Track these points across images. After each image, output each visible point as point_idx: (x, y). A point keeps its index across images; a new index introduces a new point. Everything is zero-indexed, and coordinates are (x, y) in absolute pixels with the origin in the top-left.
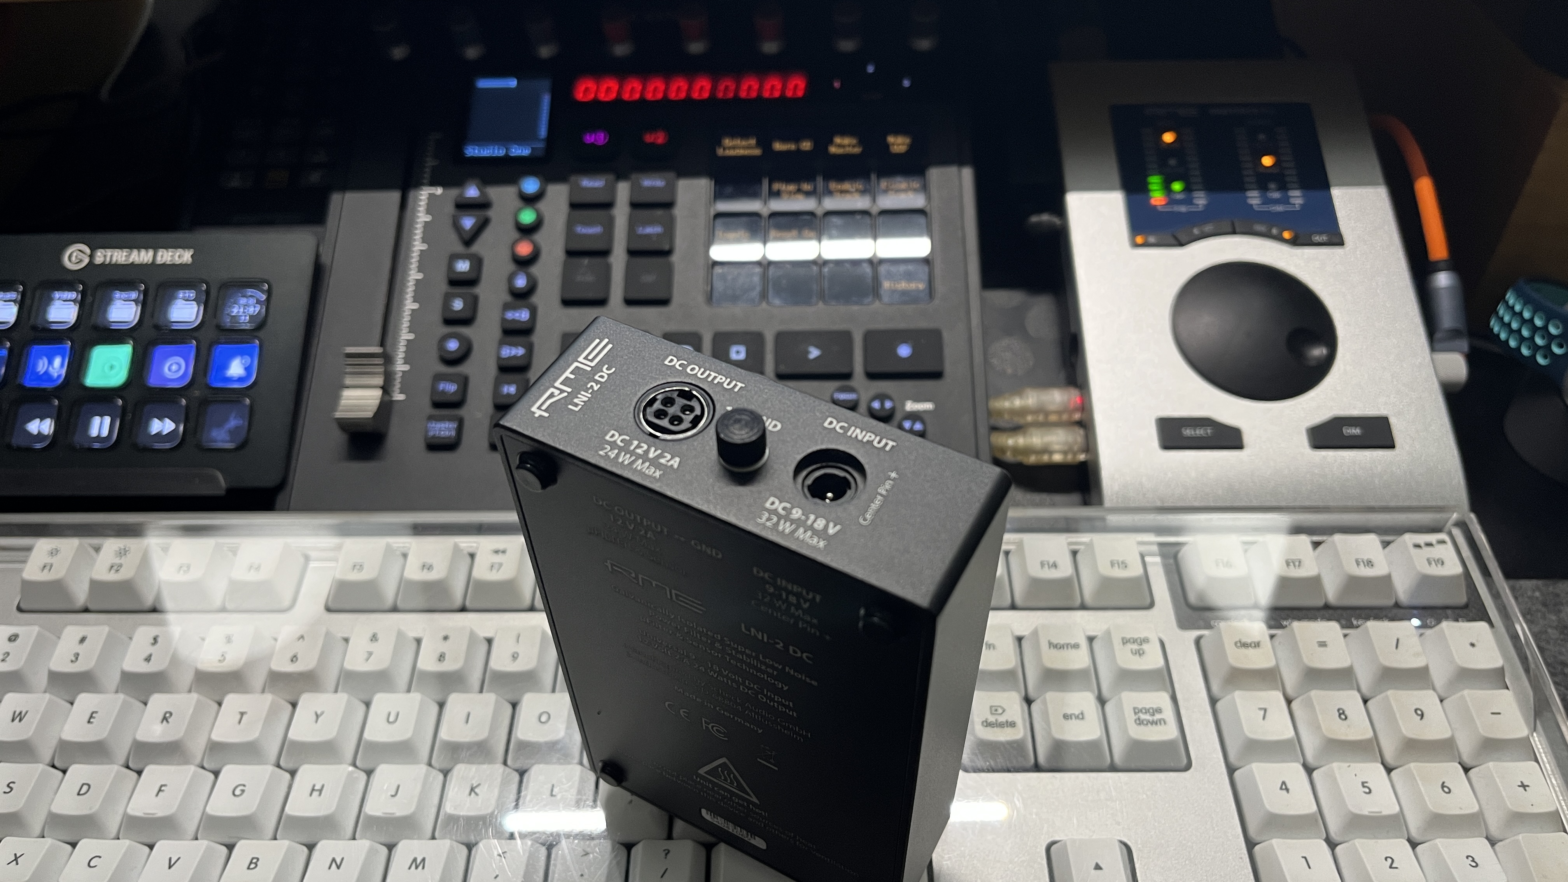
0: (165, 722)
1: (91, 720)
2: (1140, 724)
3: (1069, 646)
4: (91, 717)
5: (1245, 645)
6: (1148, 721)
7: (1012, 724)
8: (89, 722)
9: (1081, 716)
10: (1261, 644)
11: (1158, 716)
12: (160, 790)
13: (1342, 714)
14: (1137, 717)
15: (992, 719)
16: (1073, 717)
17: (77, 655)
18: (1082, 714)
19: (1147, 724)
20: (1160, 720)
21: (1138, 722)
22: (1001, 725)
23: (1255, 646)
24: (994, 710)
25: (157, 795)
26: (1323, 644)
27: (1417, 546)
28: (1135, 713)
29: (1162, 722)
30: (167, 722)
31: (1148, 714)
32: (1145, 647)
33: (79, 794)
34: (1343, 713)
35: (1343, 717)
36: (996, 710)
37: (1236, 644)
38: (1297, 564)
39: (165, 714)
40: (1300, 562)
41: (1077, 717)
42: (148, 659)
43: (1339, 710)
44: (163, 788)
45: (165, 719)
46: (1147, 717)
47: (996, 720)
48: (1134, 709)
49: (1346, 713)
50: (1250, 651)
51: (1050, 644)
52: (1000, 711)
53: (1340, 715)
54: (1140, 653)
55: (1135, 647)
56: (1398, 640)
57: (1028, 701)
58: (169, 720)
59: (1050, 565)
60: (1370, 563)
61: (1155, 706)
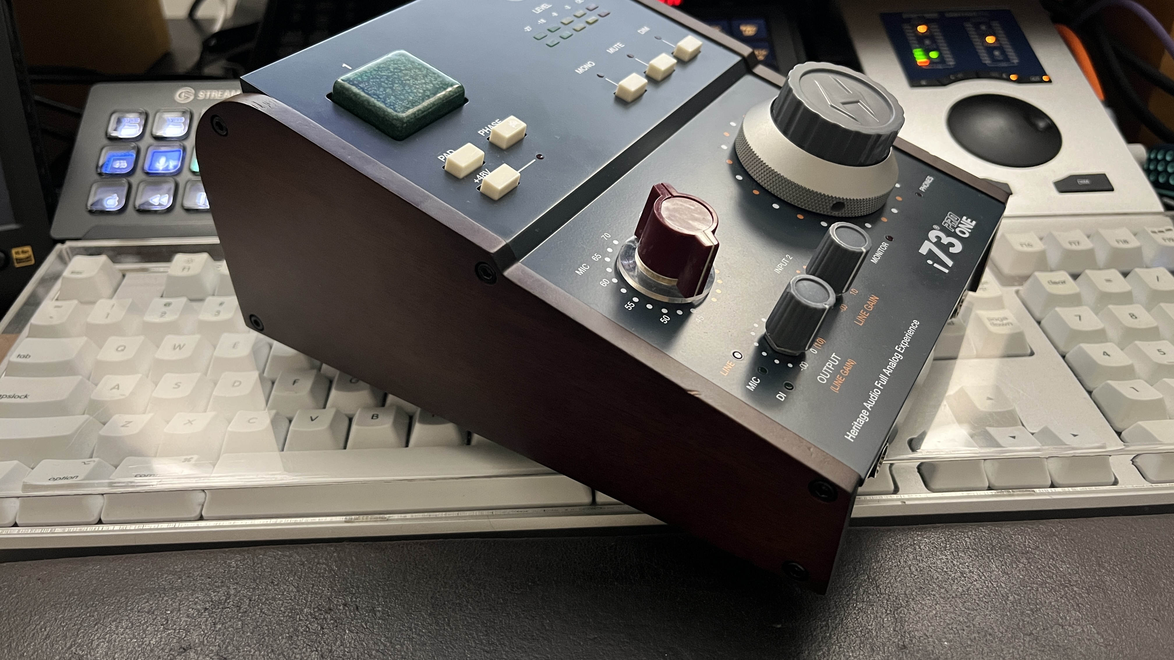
2: (994, 326)
4: (235, 345)
5: (1055, 283)
6: (1000, 325)
8: (234, 347)
10: (1067, 283)
11: (1005, 322)
12: (295, 382)
17: (218, 312)
20: (1008, 323)
21: (993, 324)
23: (1063, 283)
25: (294, 384)
26: (1109, 281)
27: (1155, 232)
28: (990, 320)
29: (1010, 324)
32: (985, 286)
33: (233, 386)
34: (1133, 315)
35: (1134, 317)
37: (1049, 282)
38: (1077, 243)
43: (1130, 314)
46: (998, 322)
48: (988, 318)
49: (1135, 315)
50: (1060, 286)
53: (1131, 317)
56: (1158, 277)
60: (1125, 242)
61: (1002, 316)
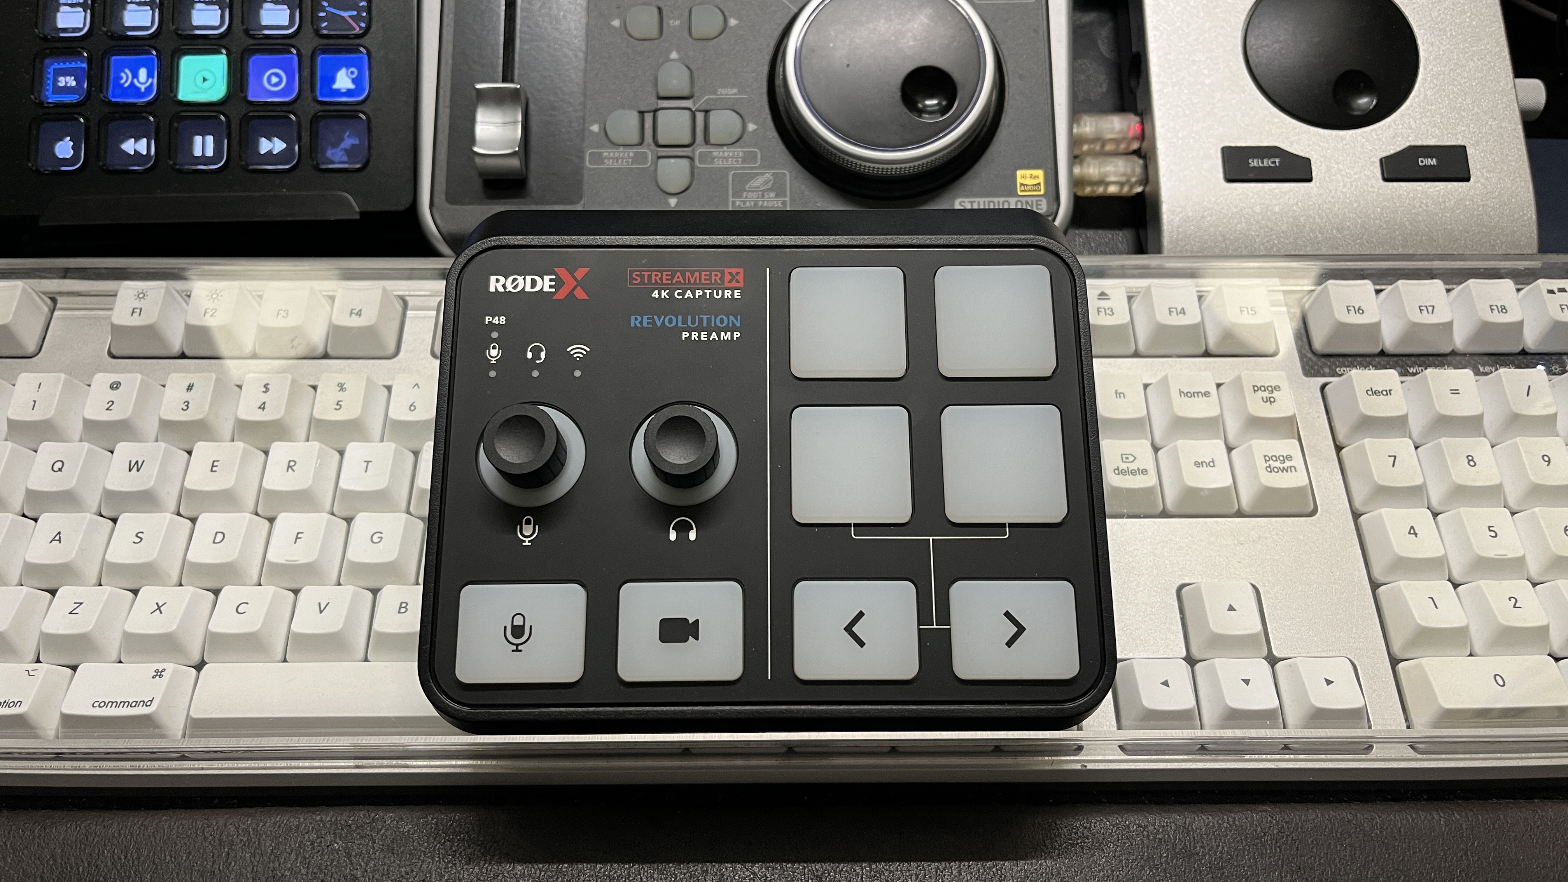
0: (290, 469)
1: (214, 469)
2: (1271, 472)
3: (1200, 394)
4: (213, 466)
5: (1376, 393)
6: (1279, 469)
7: (1144, 472)
8: (212, 471)
9: (1212, 464)
10: (1392, 392)
11: (1288, 464)
12: (297, 538)
13: (1470, 460)
14: (1268, 465)
15: (1123, 466)
16: (1204, 464)
17: (187, 403)
18: (1213, 462)
19: (1278, 472)
20: (1291, 467)
21: (1269, 469)
22: (1133, 473)
23: (1387, 394)
24: (1124, 457)
25: (295, 543)
26: (1455, 392)
27: (1551, 292)
28: (1266, 461)
29: (1293, 469)
30: (293, 471)
31: (1279, 461)
32: (1276, 394)
33: (214, 542)
34: (1472, 460)
35: (1472, 463)
36: (1127, 458)
37: (1367, 391)
38: (1430, 309)
39: (290, 461)
40: (1433, 307)
41: (1208, 465)
42: (262, 407)
43: (1467, 457)
44: (300, 536)
45: (289, 467)
46: (1277, 464)
47: (1128, 468)
48: (1265, 456)
49: (1475, 460)
50: (1382, 399)
51: (1181, 392)
52: (1131, 459)
53: (1469, 463)
54: (1270, 401)
55: (1266, 394)
56: (1529, 386)
57: (1156, 449)
58: (294, 468)
59: (1179, 310)
60: (1503, 309)
61: (1284, 454)
